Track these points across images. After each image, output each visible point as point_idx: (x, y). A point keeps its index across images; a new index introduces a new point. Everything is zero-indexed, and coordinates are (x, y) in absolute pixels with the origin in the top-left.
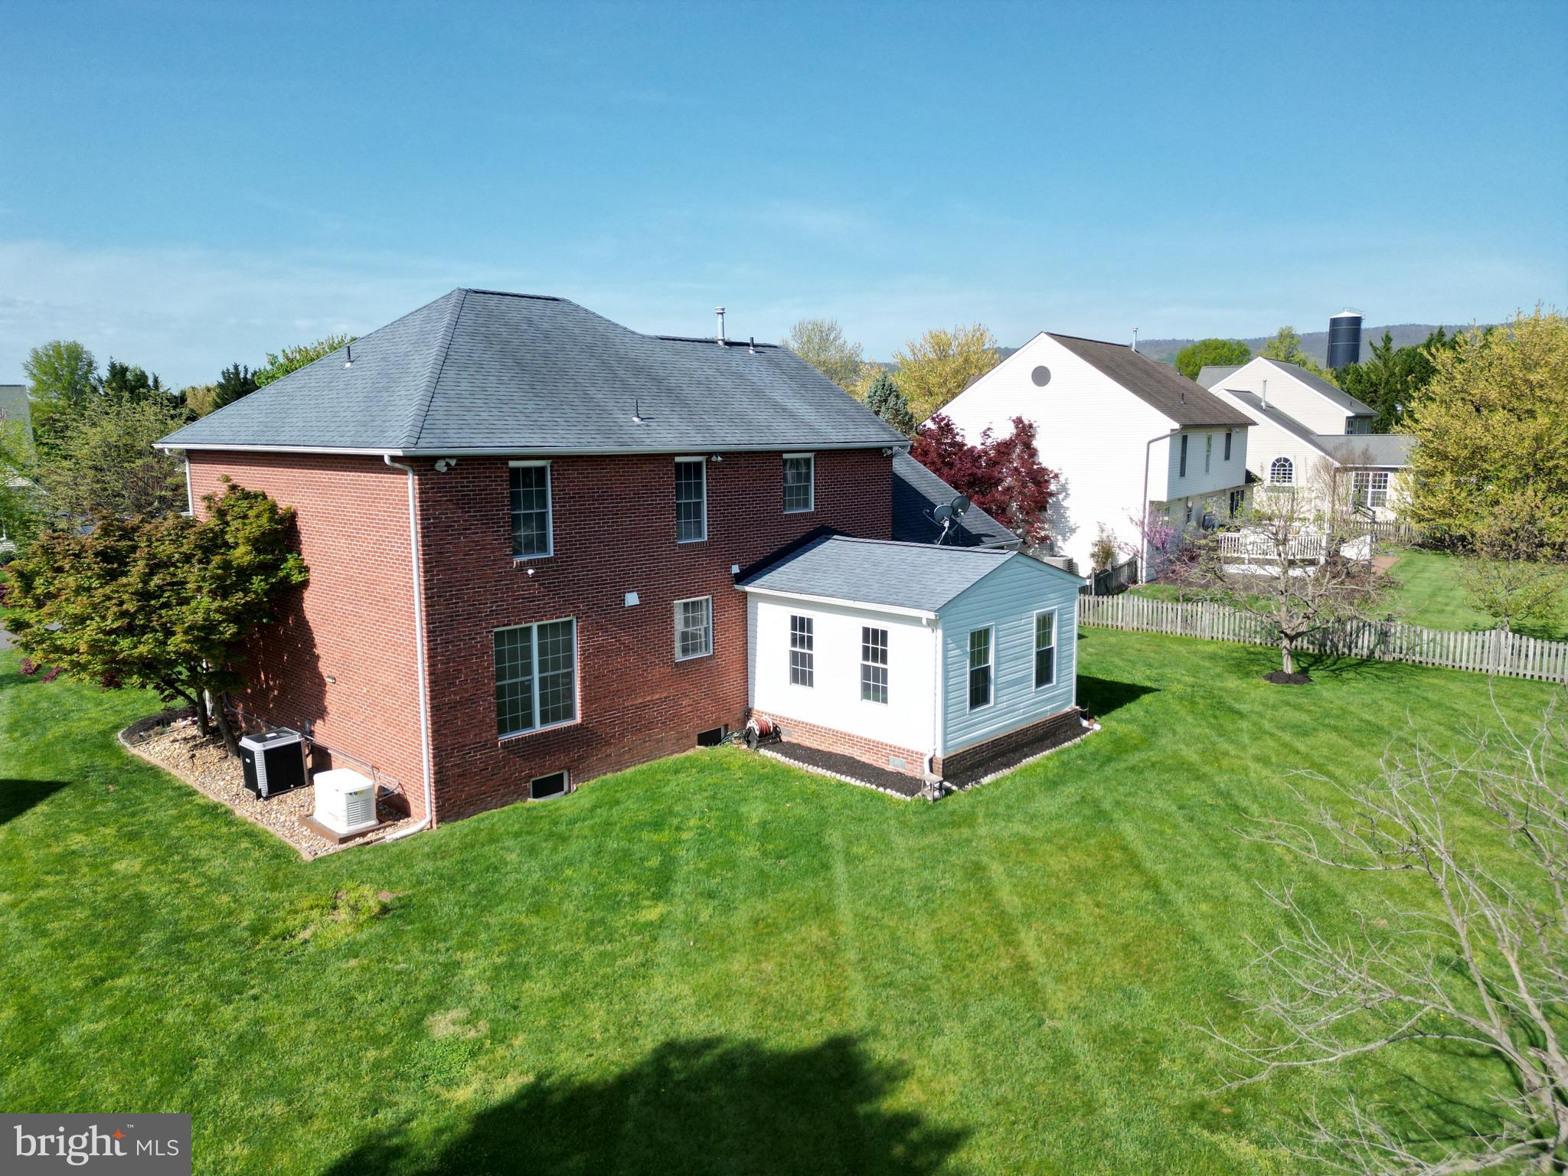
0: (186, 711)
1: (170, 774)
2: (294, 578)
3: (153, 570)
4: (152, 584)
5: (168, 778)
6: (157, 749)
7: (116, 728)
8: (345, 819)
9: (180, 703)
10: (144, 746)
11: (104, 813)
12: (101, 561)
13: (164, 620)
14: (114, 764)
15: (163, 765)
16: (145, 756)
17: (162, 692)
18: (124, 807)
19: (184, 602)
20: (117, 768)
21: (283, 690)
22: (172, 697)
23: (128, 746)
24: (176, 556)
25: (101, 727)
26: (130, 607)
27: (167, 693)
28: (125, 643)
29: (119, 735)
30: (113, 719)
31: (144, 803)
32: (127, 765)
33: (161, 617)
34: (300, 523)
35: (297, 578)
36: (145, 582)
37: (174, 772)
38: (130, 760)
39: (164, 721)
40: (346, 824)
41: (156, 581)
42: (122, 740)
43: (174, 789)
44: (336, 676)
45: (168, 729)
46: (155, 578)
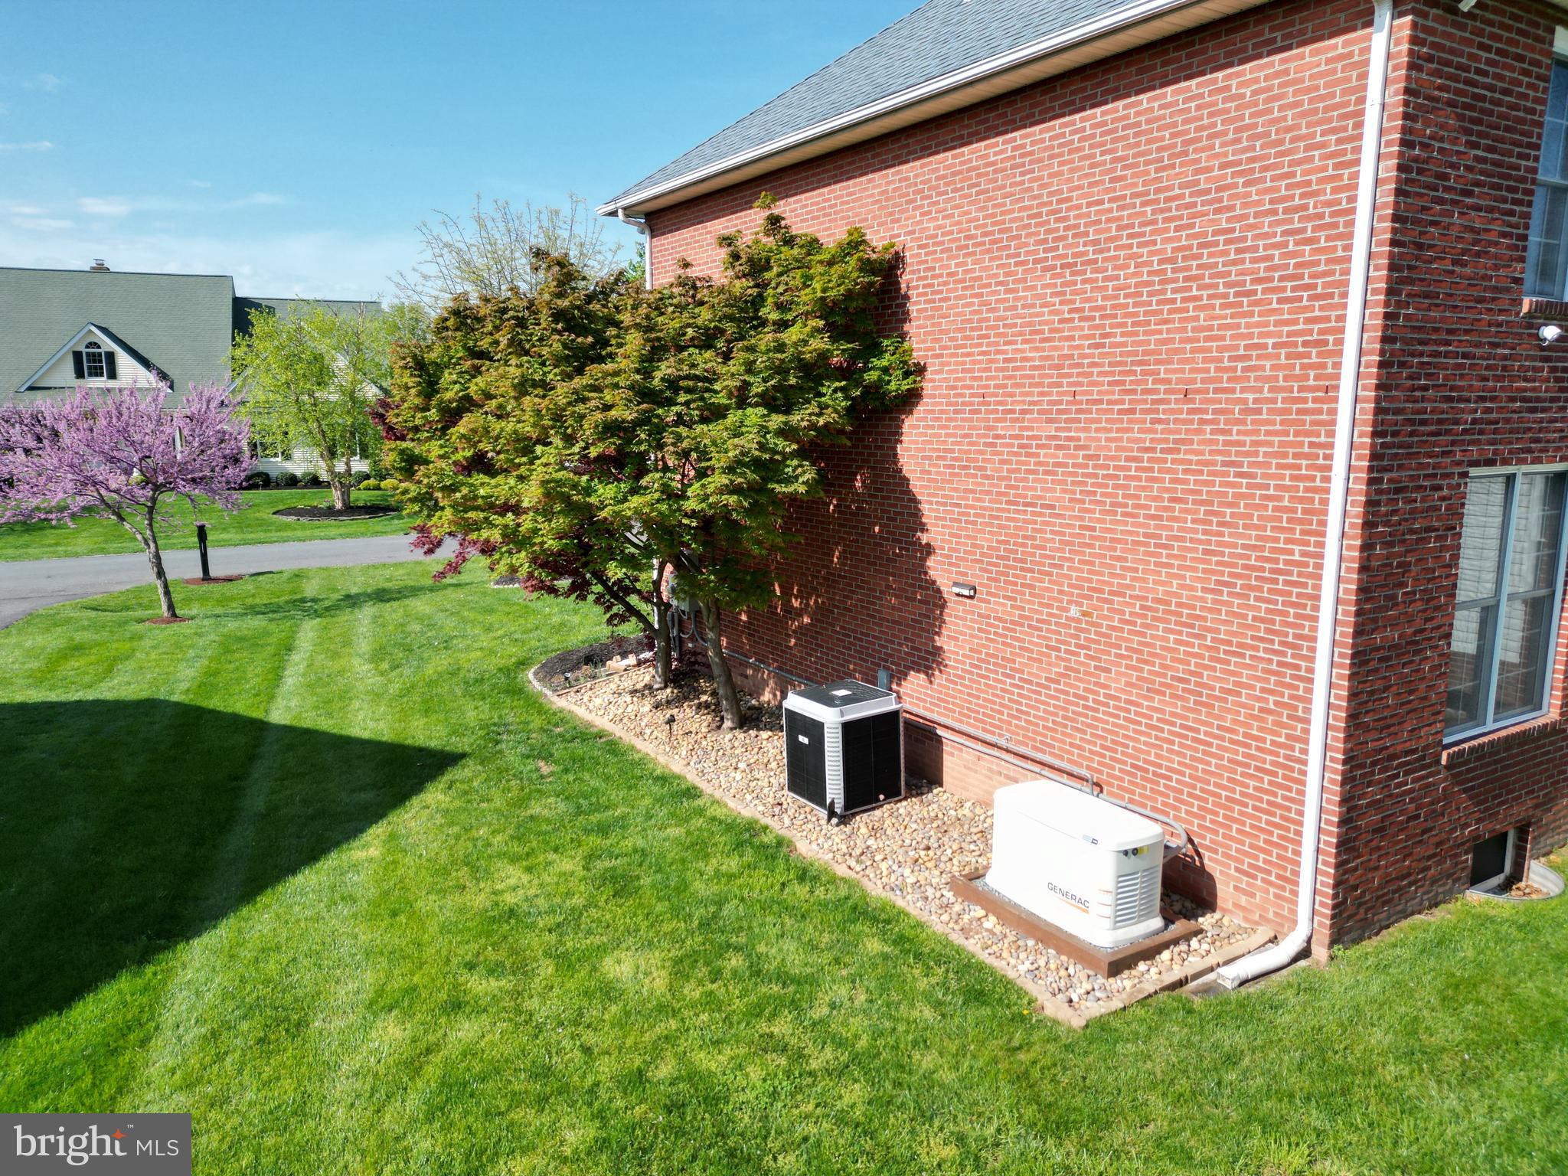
0: (639, 643)
1: (633, 748)
2: (893, 386)
3: (656, 352)
4: (658, 375)
5: (637, 757)
6: (598, 701)
7: (523, 664)
8: (1108, 911)
9: (630, 629)
10: (573, 697)
11: (548, 821)
12: (565, 330)
13: (685, 444)
14: (537, 722)
15: (617, 731)
16: (581, 712)
17: (608, 608)
18: (579, 811)
19: (715, 414)
20: (542, 730)
21: (821, 614)
22: (623, 619)
23: (549, 693)
24: (690, 331)
25: (502, 663)
26: (624, 413)
27: (615, 610)
28: (606, 491)
29: (531, 676)
30: (515, 652)
31: (615, 807)
32: (556, 725)
33: (679, 438)
34: (907, 279)
35: (896, 385)
36: (647, 374)
37: (639, 744)
38: (561, 718)
39: (594, 657)
40: (1108, 923)
41: (665, 369)
42: (537, 686)
43: (657, 779)
44: (976, 582)
45: (602, 671)
46: (663, 365)
